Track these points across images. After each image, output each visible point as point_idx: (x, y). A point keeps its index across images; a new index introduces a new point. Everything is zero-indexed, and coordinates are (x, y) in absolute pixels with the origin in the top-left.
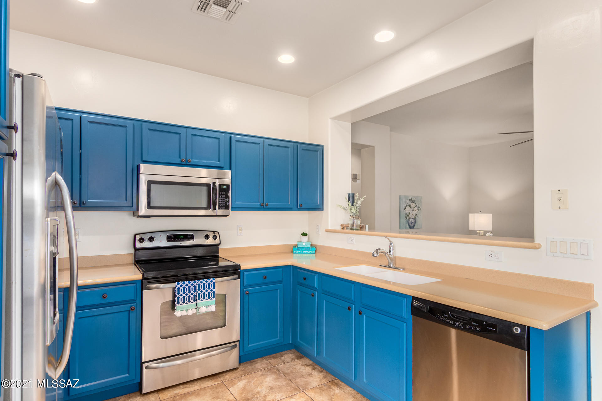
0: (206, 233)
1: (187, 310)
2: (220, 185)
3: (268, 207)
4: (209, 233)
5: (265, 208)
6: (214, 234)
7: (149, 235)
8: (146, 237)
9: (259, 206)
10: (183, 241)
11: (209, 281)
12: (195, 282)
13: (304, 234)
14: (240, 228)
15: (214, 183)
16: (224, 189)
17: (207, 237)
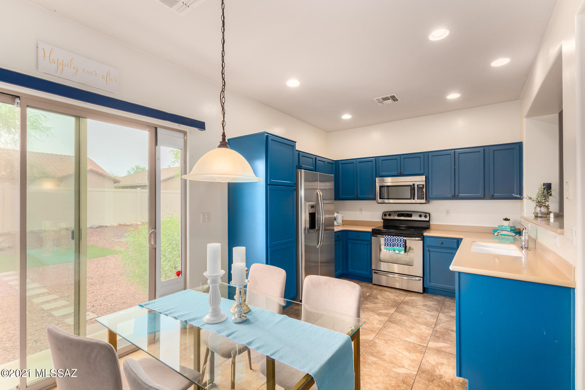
0: (420, 214)
1: (389, 250)
2: (418, 185)
3: (459, 197)
4: (422, 214)
5: (456, 198)
6: (425, 215)
7: (389, 213)
8: (387, 214)
9: (451, 197)
10: (406, 217)
11: (401, 238)
12: (393, 237)
13: (506, 219)
14: (448, 212)
15: (414, 185)
16: (421, 187)
17: (420, 216)
